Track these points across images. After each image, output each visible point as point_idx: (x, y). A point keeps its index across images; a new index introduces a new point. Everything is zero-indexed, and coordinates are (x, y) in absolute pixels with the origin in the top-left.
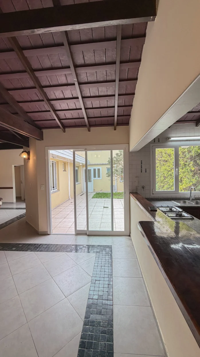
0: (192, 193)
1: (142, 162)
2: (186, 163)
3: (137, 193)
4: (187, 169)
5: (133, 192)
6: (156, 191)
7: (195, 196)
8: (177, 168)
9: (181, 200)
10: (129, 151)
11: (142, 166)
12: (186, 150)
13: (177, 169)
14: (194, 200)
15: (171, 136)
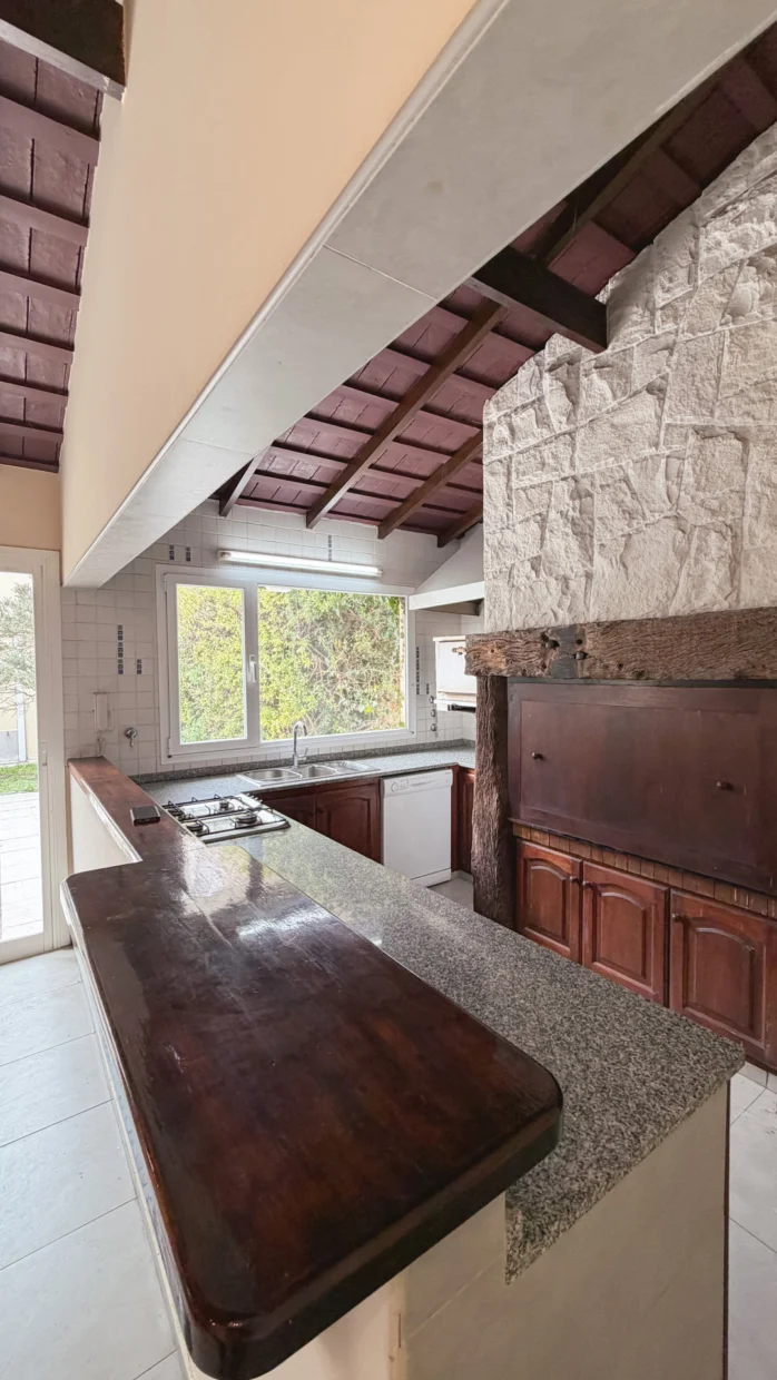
0: (298, 743)
1: (120, 632)
2: (287, 644)
3: (102, 757)
4: (292, 664)
5: (84, 756)
6: (182, 743)
7: (307, 750)
8: (253, 659)
9: (266, 767)
10: (61, 584)
11: (120, 649)
12: (286, 600)
13: (252, 664)
14: (306, 763)
15: (229, 545)
